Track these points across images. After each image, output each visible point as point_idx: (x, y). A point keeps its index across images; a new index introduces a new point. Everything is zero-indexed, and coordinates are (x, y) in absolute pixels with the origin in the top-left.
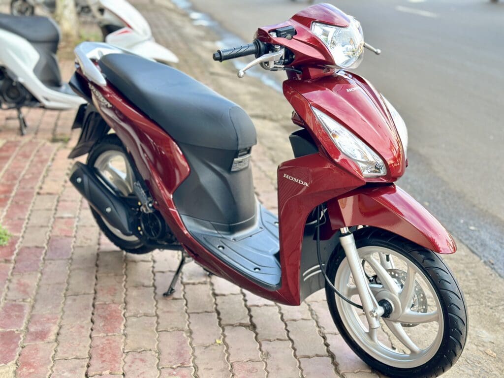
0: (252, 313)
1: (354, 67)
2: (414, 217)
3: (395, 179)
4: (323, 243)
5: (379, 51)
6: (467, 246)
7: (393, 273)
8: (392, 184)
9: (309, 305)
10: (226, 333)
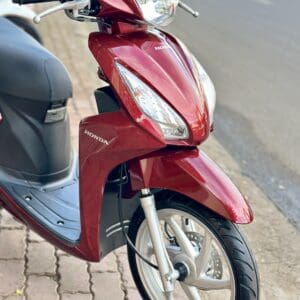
0: (60, 263)
1: (164, 25)
2: (215, 185)
3: (199, 143)
4: (125, 202)
5: (197, 14)
6: (274, 203)
7: (192, 236)
8: (195, 148)
9: (117, 257)
10: (29, 283)
